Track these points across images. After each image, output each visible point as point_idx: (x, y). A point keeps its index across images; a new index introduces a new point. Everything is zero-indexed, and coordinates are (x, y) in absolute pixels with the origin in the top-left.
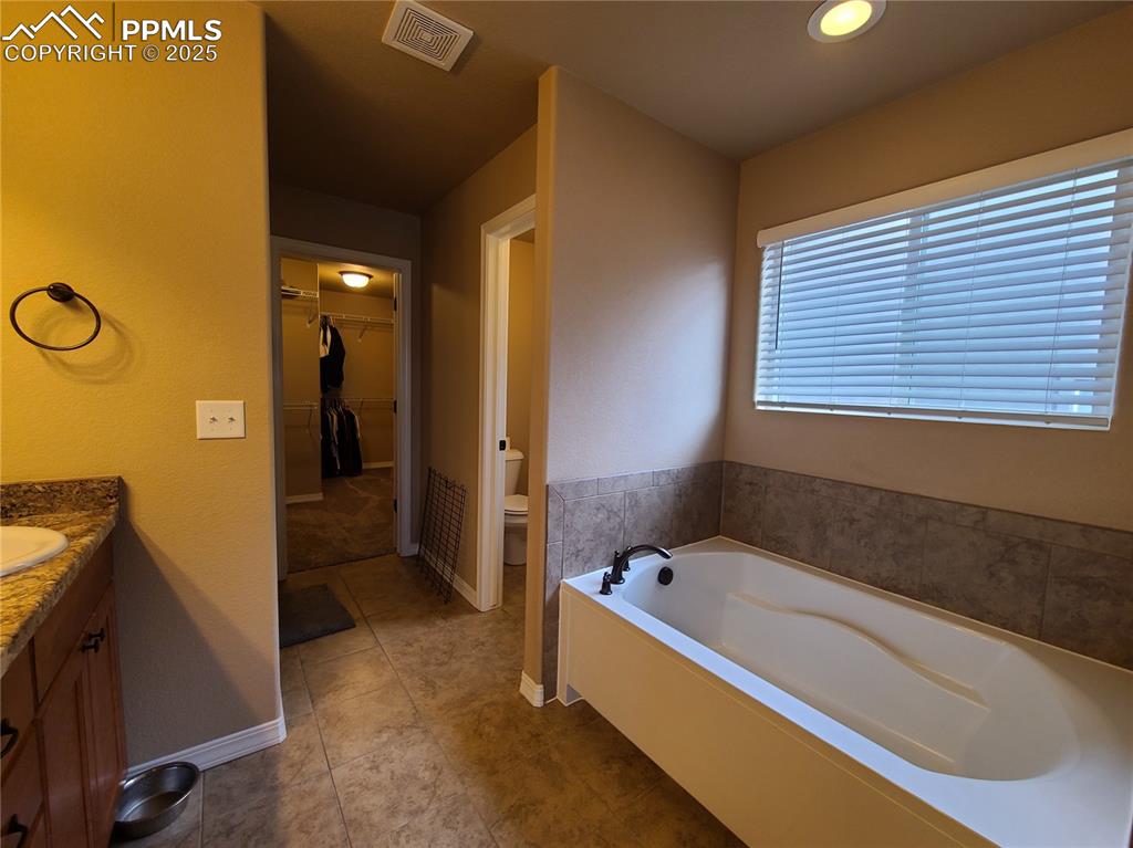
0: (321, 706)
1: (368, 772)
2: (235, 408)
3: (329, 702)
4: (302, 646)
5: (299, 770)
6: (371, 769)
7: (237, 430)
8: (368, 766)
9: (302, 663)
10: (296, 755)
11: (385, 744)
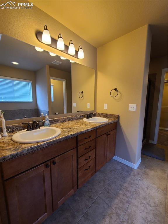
0: (145, 170)
1: (145, 188)
2: (135, 106)
3: (148, 170)
4: (150, 157)
5: (135, 176)
6: (146, 188)
7: (134, 110)
8: (146, 187)
9: (148, 160)
10: (136, 173)
11: (153, 187)
